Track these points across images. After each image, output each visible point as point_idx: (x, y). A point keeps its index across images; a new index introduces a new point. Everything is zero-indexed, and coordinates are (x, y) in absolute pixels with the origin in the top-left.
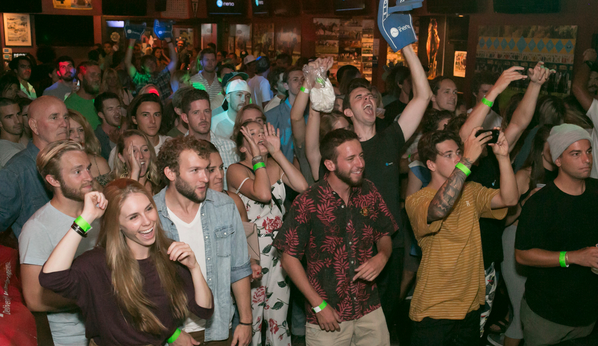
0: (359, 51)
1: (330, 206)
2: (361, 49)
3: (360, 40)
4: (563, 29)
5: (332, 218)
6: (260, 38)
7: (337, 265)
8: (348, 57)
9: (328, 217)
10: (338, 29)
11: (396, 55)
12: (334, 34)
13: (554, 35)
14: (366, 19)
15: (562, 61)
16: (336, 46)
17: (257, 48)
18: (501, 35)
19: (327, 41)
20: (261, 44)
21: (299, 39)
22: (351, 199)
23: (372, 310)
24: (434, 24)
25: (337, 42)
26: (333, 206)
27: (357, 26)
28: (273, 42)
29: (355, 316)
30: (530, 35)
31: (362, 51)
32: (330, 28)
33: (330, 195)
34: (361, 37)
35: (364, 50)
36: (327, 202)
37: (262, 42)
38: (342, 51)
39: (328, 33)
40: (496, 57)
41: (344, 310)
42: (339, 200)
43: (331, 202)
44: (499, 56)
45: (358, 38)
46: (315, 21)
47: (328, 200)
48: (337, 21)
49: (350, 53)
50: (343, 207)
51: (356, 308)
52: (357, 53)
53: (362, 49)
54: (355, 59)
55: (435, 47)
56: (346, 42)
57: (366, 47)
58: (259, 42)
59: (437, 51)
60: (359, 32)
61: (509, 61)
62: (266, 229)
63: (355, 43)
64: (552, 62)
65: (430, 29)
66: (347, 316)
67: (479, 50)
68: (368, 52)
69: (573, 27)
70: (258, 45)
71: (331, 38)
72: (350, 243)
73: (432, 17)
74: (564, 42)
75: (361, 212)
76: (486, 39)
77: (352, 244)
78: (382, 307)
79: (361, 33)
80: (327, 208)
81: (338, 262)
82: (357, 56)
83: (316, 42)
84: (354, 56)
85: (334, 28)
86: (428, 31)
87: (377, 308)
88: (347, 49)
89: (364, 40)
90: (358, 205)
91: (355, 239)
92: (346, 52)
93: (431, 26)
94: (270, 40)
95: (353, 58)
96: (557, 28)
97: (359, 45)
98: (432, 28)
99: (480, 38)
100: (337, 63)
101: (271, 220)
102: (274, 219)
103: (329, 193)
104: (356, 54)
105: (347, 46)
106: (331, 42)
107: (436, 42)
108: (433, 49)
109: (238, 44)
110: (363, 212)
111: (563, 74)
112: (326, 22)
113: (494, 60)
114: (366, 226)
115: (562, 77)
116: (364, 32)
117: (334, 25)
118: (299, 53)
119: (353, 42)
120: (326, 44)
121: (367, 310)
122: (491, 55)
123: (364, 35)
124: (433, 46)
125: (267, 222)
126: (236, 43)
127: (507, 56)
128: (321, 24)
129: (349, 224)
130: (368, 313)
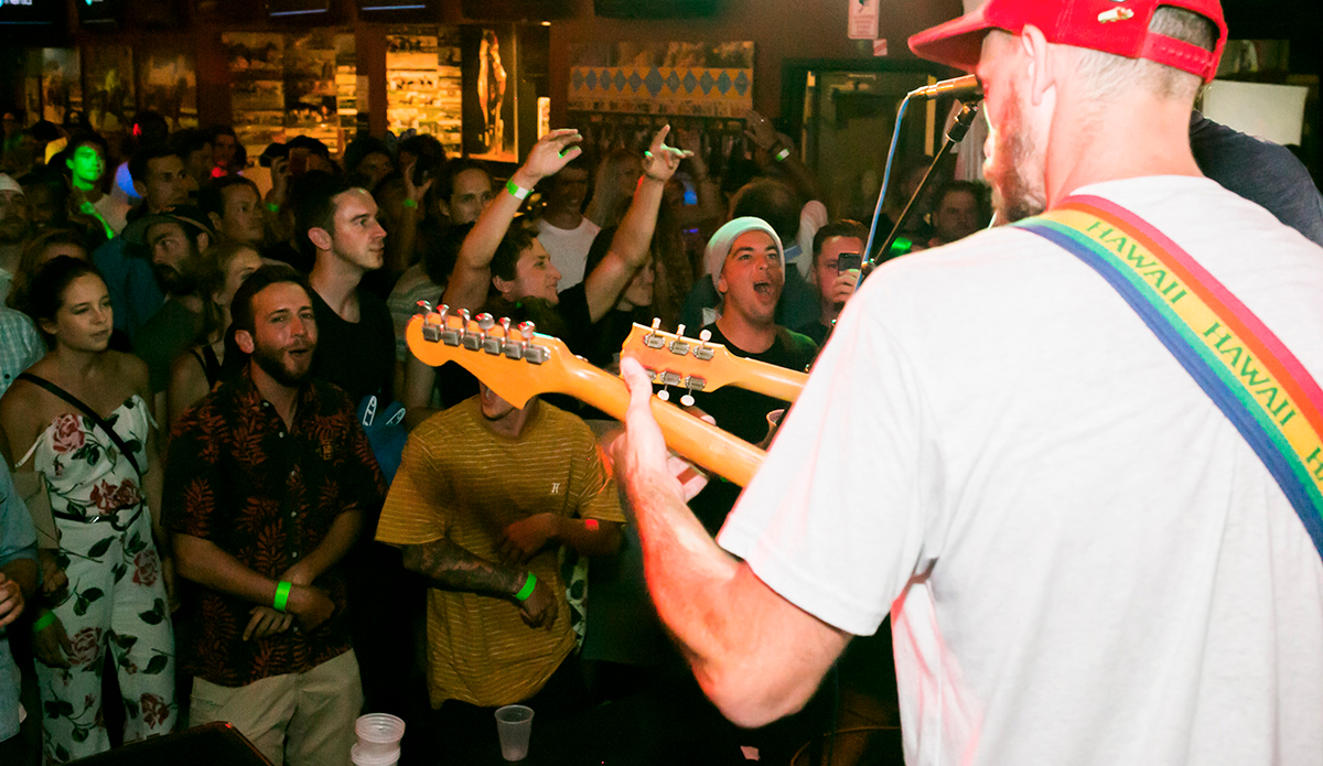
0: (331, 103)
1: (256, 431)
2: (334, 98)
3: (332, 78)
4: (728, 48)
5: (257, 457)
6: (103, 81)
7: (261, 558)
8: (308, 117)
9: (251, 454)
10: (281, 56)
11: (415, 111)
12: (271, 67)
13: (713, 61)
14: (343, 32)
15: (732, 114)
16: (279, 92)
17: (94, 101)
18: (614, 63)
19: (258, 83)
20: (105, 92)
21: (191, 80)
22: (298, 421)
23: (333, 657)
24: (490, 41)
25: (279, 85)
26: (262, 431)
27: (323, 48)
28: (132, 89)
29: (294, 665)
30: (668, 62)
31: (338, 105)
32: (262, 54)
33: (257, 409)
34: (334, 71)
35: (344, 101)
36: (250, 422)
37: (108, 88)
38: (293, 102)
39: (258, 65)
40: (607, 108)
41: (269, 653)
42: (275, 420)
43: (257, 423)
44: (613, 105)
45: (327, 74)
46: (225, 39)
47: (250, 419)
48: (278, 39)
49: (313, 108)
50: (281, 435)
51: (298, 650)
52: (328, 107)
53: (339, 99)
54: (324, 122)
55: (497, 89)
56: (300, 85)
57: (347, 95)
58: (99, 88)
59: (501, 100)
60: (329, 61)
61: (632, 115)
62: (99, 507)
63: (321, 87)
64: (713, 114)
65: (483, 52)
66: (277, 666)
67: (573, 94)
68: (351, 103)
69: (747, 45)
70: (97, 95)
71: (265, 75)
72: (294, 514)
73: (487, 27)
74: (733, 73)
75: (318, 450)
76: (585, 71)
77: (296, 517)
78: (355, 650)
79: (333, 63)
80: (250, 435)
81: (264, 552)
82: (329, 114)
83: (232, 85)
84: (321, 113)
85: (271, 54)
86: (478, 56)
87: (342, 652)
88: (305, 99)
89: (340, 79)
90: (313, 436)
91: (303, 507)
92: (304, 106)
93: (484, 45)
94: (125, 83)
95: (319, 119)
96: (716, 47)
97: (329, 90)
98: (489, 50)
99: (573, 70)
100: (283, 131)
101: (110, 488)
102: (118, 484)
103: (254, 405)
104: (325, 110)
105: (305, 92)
106: (268, 84)
107: (498, 80)
108: (493, 96)
109: (50, 92)
110: (322, 450)
111: (735, 138)
112: (253, 40)
113: (605, 114)
114: (328, 482)
115: (734, 145)
116: (341, 61)
117: (271, 46)
118: (194, 111)
119: (317, 83)
120: (254, 91)
121: (322, 654)
122: (596, 105)
123: (341, 68)
124: (492, 89)
125: (102, 491)
126: (45, 92)
127: (628, 105)
128: (241, 46)
129: (293, 473)
130: (322, 662)
